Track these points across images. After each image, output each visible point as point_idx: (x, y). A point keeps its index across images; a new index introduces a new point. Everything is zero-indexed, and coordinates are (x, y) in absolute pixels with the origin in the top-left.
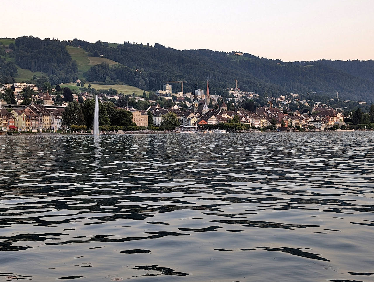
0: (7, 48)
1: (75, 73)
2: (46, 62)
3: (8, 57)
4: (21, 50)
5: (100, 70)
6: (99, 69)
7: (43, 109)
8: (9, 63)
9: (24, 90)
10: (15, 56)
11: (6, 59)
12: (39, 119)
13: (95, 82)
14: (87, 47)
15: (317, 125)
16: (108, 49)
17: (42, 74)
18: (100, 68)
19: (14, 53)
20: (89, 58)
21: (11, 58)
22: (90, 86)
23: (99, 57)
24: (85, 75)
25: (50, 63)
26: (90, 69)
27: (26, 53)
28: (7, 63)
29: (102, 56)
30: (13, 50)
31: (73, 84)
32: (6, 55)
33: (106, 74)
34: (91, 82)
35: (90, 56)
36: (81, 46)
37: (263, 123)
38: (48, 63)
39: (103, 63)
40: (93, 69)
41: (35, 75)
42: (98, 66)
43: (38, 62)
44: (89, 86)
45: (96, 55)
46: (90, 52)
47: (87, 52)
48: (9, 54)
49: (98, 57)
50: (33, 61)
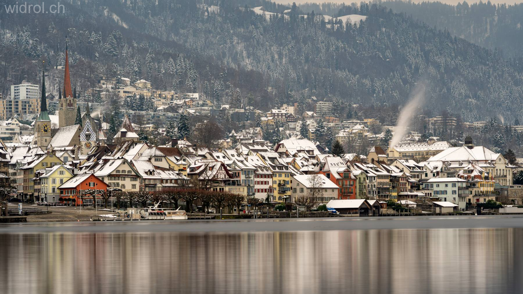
15: (446, 192)
37: (280, 185)
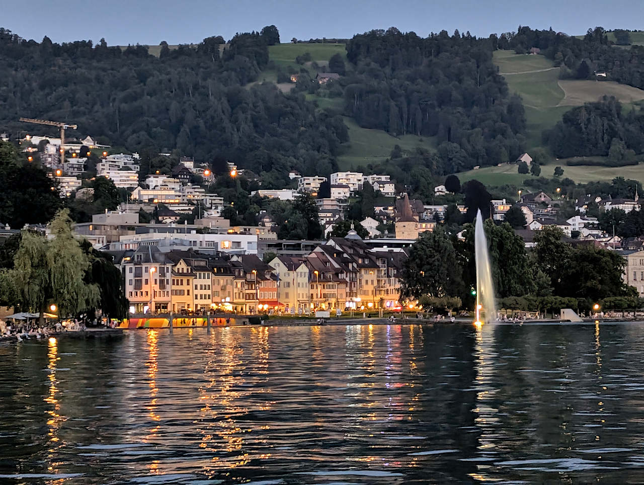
0: (323, 70)
1: (516, 132)
2: (433, 106)
3: (324, 96)
4: (361, 73)
5: (592, 120)
6: (589, 120)
7: (361, 252)
8: (328, 114)
9: (356, 192)
10: (344, 92)
11: (318, 103)
12: (348, 279)
13: (576, 159)
14: (555, 51)
16: (623, 52)
17: (421, 141)
18: (593, 114)
19: (341, 85)
20: (561, 84)
21: (332, 98)
22: (559, 172)
23: (594, 79)
24: (546, 139)
25: (442, 107)
26: (561, 119)
27: (374, 83)
28: (321, 114)
29: (604, 75)
30: (339, 75)
31: (508, 167)
32: (319, 90)
33: (613, 133)
34: (565, 160)
35: (565, 77)
36: (538, 49)
38: (437, 109)
39: (605, 98)
40: (571, 118)
41: (397, 147)
42: (589, 108)
43: (409, 105)
44: (555, 174)
45: (583, 74)
46: (566, 67)
47: (557, 65)
48: (329, 85)
49: (590, 79)
50: (393, 103)
